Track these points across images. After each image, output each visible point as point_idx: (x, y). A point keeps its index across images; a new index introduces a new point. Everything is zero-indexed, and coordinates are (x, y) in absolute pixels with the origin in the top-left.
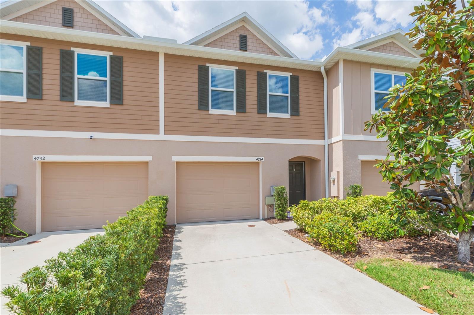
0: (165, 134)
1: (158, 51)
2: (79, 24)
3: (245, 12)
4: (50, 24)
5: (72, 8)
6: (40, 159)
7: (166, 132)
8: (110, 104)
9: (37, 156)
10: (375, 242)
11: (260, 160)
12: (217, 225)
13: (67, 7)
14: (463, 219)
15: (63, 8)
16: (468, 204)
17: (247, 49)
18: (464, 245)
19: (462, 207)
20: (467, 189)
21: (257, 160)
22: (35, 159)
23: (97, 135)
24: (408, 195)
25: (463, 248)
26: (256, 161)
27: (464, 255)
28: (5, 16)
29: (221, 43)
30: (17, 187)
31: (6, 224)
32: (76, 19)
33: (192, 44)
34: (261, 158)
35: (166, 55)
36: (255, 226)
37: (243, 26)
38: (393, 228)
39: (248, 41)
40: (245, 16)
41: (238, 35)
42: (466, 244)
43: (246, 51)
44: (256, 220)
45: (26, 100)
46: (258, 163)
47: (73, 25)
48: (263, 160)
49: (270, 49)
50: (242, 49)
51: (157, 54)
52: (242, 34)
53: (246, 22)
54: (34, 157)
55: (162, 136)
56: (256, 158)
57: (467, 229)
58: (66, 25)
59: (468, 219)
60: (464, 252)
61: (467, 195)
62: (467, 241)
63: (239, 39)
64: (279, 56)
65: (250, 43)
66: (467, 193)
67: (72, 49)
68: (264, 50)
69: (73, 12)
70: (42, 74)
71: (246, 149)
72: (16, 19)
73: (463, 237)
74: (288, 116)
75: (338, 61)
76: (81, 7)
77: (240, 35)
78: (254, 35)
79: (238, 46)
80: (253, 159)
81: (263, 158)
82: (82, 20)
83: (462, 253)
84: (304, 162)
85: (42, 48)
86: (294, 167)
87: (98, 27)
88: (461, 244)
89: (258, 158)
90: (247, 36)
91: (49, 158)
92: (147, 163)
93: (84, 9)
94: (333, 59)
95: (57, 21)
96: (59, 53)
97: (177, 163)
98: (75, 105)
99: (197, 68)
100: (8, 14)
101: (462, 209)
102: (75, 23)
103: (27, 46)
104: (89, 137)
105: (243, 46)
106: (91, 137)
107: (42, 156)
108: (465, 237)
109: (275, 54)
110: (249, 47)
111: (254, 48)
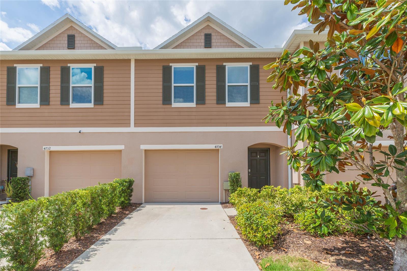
0: (135, 127)
1: (129, 58)
2: (79, 45)
3: (209, 12)
4: (59, 48)
5: (74, 34)
6: (47, 149)
7: (136, 125)
8: (94, 105)
9: (46, 147)
10: (307, 237)
11: (218, 147)
12: (175, 206)
13: (71, 34)
14: (396, 221)
15: (68, 35)
16: (404, 202)
17: (211, 46)
18: (400, 254)
19: (395, 205)
20: (401, 183)
21: (216, 147)
22: (44, 149)
23: (85, 130)
24: (320, 188)
25: (399, 258)
26: (214, 148)
27: (399, 268)
28: (33, 47)
29: (188, 44)
30: (33, 169)
31: (22, 196)
32: (77, 42)
33: (161, 48)
34: (220, 145)
35: (136, 61)
36: (207, 209)
37: (208, 25)
38: (315, 224)
39: (212, 38)
40: (209, 16)
41: (203, 34)
42: (403, 254)
43: (211, 47)
44: (215, 204)
45: (39, 106)
46: (218, 150)
47: (74, 47)
48: (222, 148)
49: (234, 42)
50: (207, 46)
51: (129, 61)
52: (207, 33)
53: (210, 22)
54: (44, 147)
55: (132, 129)
56: (215, 145)
57: (400, 234)
58: (70, 47)
59: (402, 222)
60: (400, 263)
61: (402, 191)
62: (404, 249)
63: (204, 38)
64: (243, 48)
65: (214, 40)
66: (402, 188)
67: (69, 65)
68: (228, 44)
69: (74, 37)
70: (49, 86)
71: (205, 137)
72: (39, 49)
73: (399, 244)
74: (247, 104)
75: (299, 44)
76: (80, 33)
77: (205, 34)
78: (219, 32)
79: (203, 44)
80: (212, 147)
81: (222, 145)
82: (80, 42)
83: (398, 264)
84: (269, 148)
85: (50, 67)
86: (258, 153)
87: (91, 45)
88: (397, 252)
89: (217, 145)
90: (211, 34)
91: (54, 148)
92: (120, 151)
93: (82, 33)
94: (292, 44)
95: (64, 45)
96: (60, 69)
97: (146, 151)
98: (70, 107)
99: (161, 68)
100: (35, 46)
101: (395, 208)
102: (76, 45)
103: (41, 67)
104: (78, 132)
105: (208, 44)
106: (80, 131)
107: (49, 147)
108: (401, 244)
109: (239, 46)
110: (213, 44)
111: (218, 44)
